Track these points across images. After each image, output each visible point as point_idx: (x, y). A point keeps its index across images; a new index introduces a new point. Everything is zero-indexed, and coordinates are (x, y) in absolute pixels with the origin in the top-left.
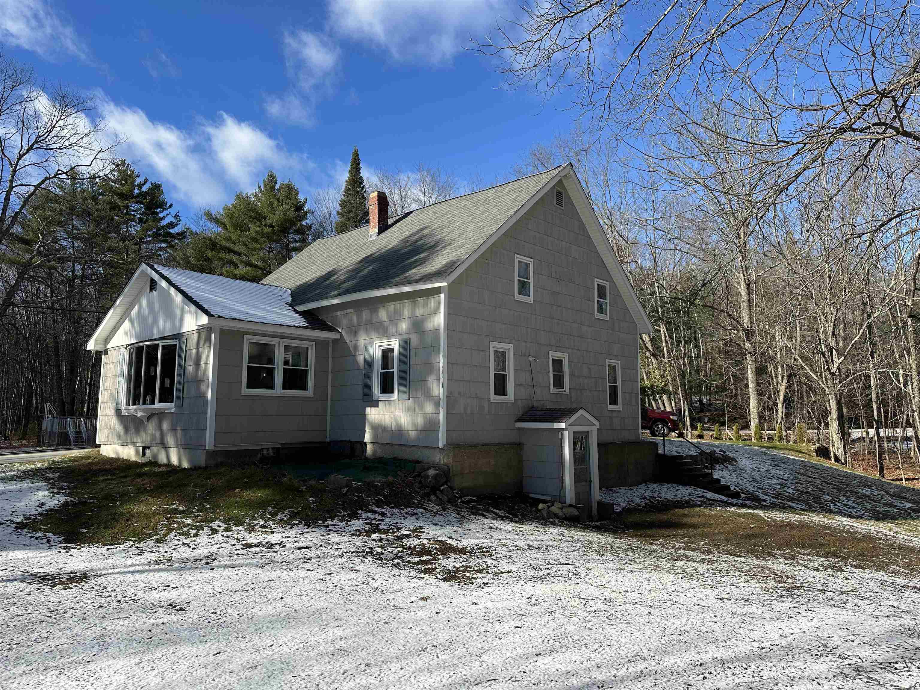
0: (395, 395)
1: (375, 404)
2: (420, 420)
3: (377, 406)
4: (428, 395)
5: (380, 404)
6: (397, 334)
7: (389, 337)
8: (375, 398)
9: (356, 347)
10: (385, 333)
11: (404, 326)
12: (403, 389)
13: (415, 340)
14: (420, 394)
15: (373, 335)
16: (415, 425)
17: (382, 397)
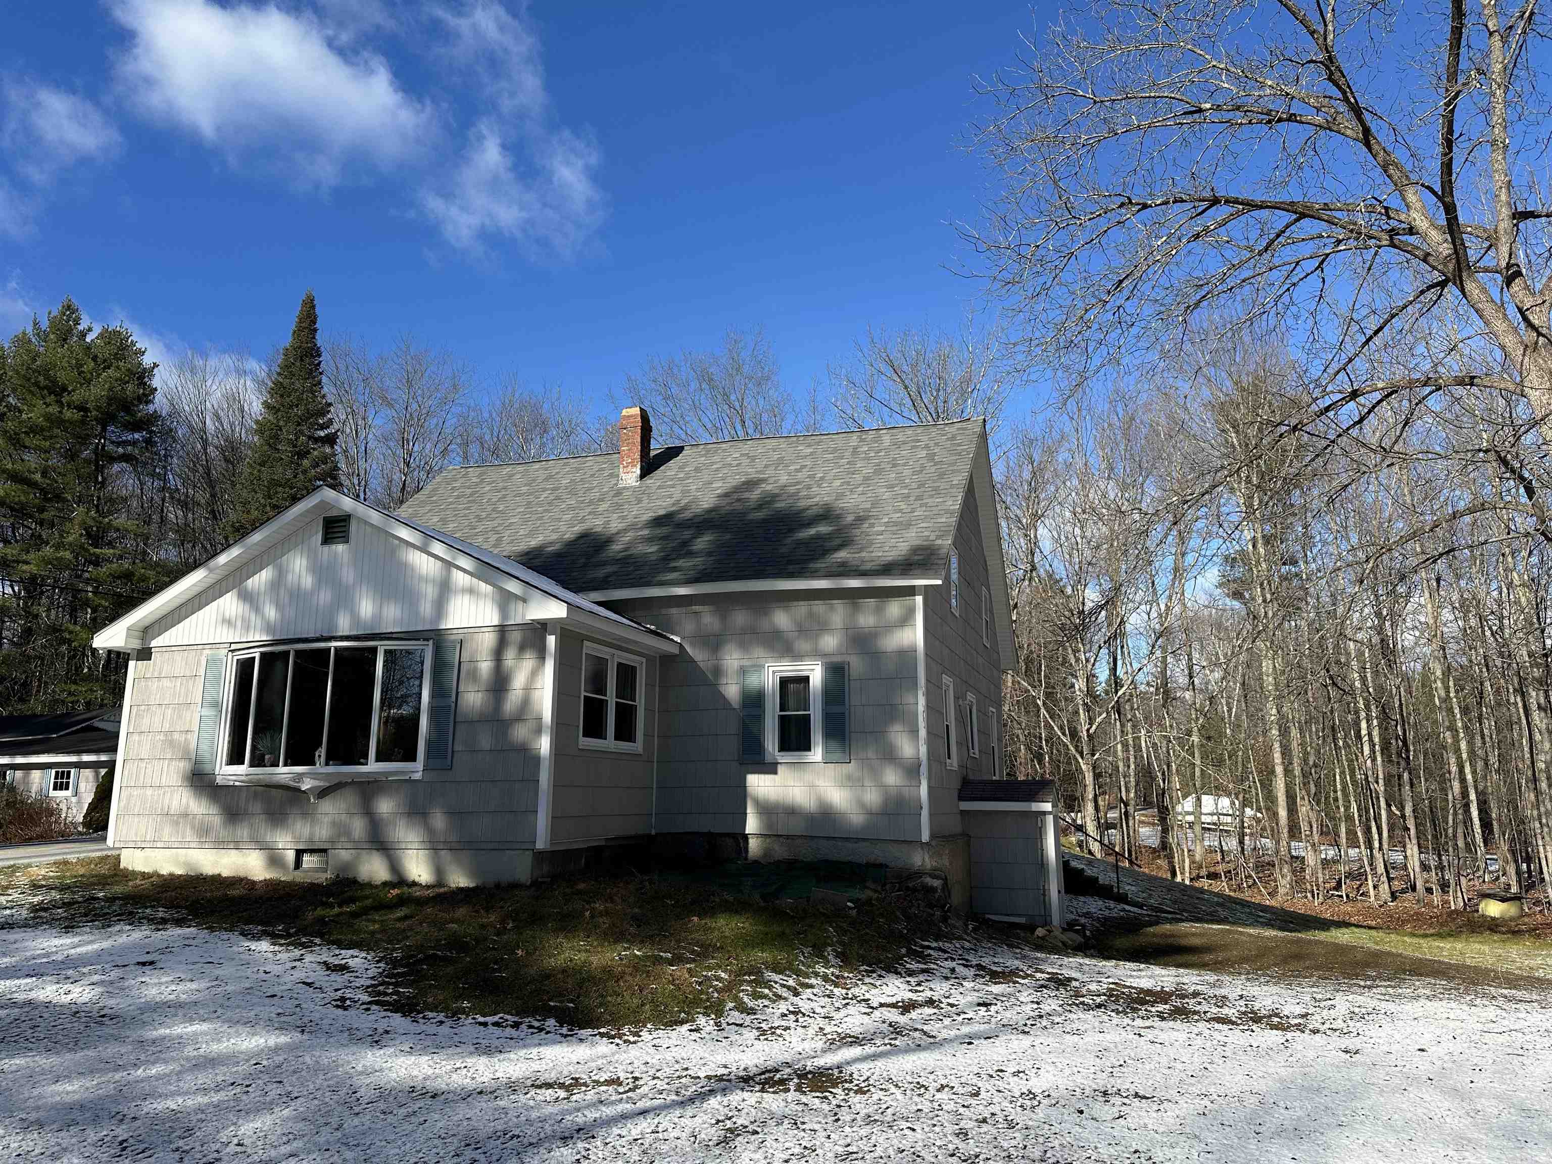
0: (817, 754)
1: (771, 768)
2: (872, 797)
3: (775, 773)
4: (890, 756)
5: (780, 769)
6: (816, 654)
7: (797, 657)
8: (768, 759)
9: (718, 671)
10: (787, 651)
11: (830, 642)
12: (833, 744)
13: (856, 665)
14: (871, 754)
15: (759, 652)
16: (861, 804)
17: (784, 758)
